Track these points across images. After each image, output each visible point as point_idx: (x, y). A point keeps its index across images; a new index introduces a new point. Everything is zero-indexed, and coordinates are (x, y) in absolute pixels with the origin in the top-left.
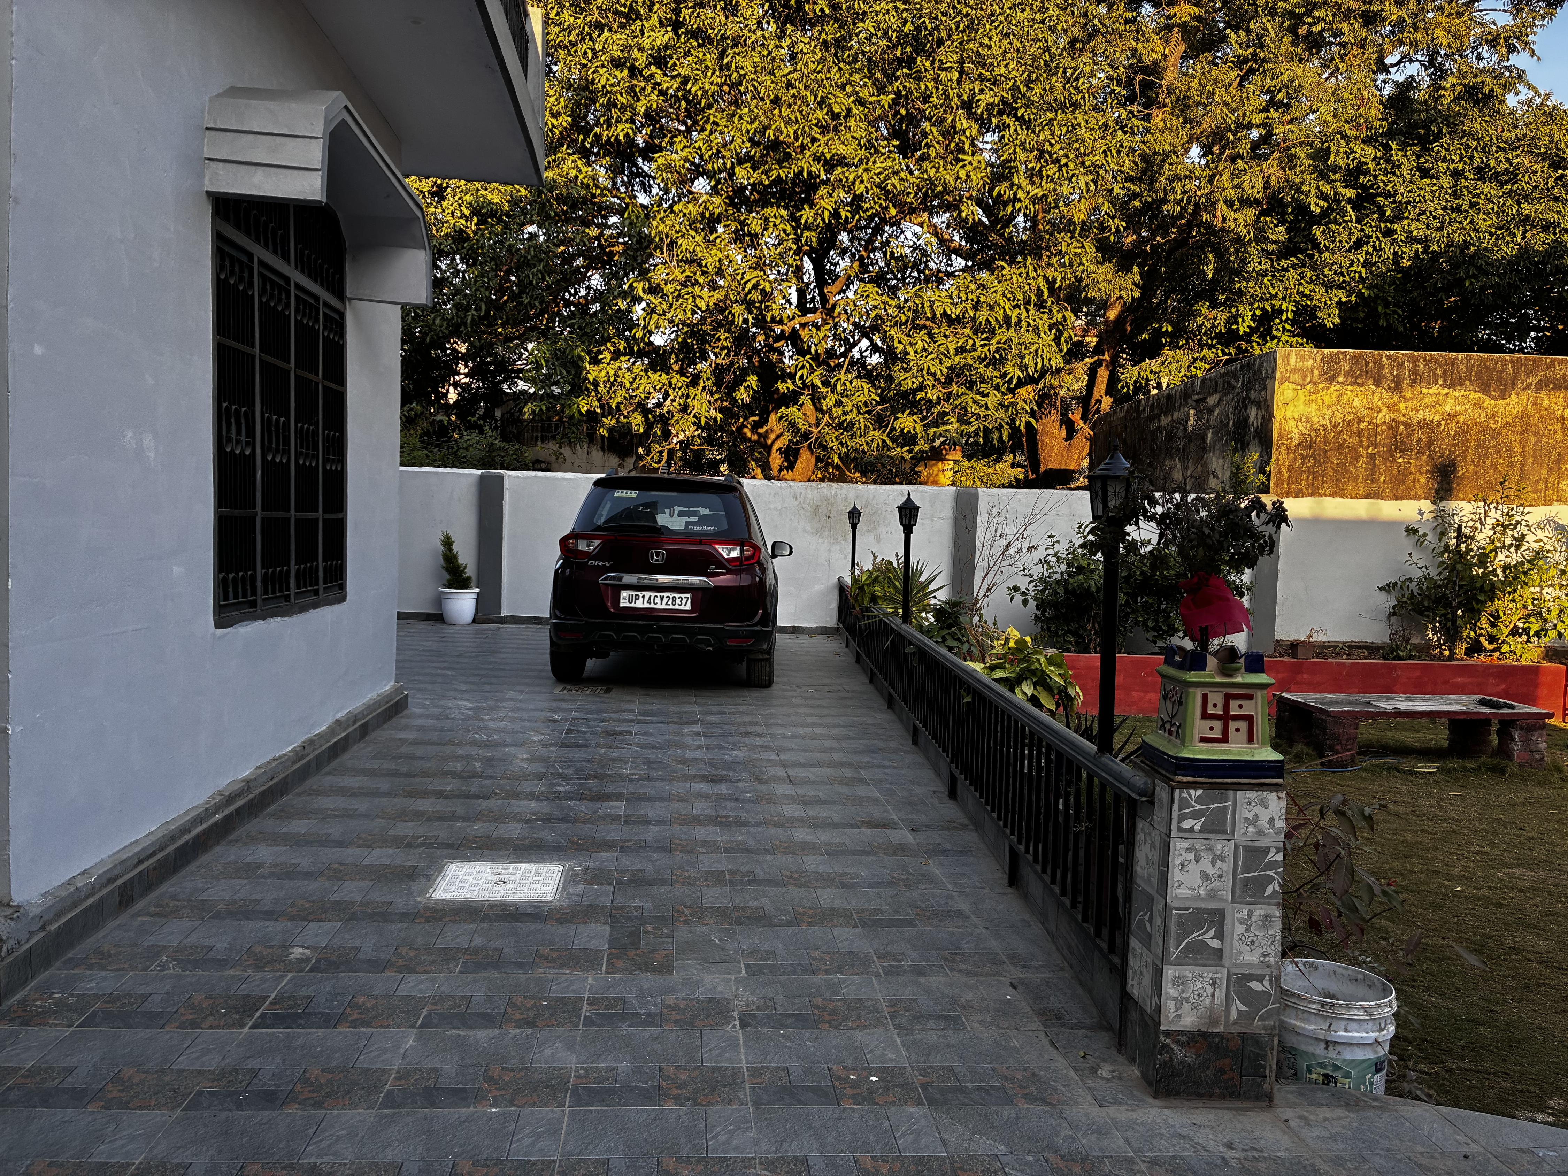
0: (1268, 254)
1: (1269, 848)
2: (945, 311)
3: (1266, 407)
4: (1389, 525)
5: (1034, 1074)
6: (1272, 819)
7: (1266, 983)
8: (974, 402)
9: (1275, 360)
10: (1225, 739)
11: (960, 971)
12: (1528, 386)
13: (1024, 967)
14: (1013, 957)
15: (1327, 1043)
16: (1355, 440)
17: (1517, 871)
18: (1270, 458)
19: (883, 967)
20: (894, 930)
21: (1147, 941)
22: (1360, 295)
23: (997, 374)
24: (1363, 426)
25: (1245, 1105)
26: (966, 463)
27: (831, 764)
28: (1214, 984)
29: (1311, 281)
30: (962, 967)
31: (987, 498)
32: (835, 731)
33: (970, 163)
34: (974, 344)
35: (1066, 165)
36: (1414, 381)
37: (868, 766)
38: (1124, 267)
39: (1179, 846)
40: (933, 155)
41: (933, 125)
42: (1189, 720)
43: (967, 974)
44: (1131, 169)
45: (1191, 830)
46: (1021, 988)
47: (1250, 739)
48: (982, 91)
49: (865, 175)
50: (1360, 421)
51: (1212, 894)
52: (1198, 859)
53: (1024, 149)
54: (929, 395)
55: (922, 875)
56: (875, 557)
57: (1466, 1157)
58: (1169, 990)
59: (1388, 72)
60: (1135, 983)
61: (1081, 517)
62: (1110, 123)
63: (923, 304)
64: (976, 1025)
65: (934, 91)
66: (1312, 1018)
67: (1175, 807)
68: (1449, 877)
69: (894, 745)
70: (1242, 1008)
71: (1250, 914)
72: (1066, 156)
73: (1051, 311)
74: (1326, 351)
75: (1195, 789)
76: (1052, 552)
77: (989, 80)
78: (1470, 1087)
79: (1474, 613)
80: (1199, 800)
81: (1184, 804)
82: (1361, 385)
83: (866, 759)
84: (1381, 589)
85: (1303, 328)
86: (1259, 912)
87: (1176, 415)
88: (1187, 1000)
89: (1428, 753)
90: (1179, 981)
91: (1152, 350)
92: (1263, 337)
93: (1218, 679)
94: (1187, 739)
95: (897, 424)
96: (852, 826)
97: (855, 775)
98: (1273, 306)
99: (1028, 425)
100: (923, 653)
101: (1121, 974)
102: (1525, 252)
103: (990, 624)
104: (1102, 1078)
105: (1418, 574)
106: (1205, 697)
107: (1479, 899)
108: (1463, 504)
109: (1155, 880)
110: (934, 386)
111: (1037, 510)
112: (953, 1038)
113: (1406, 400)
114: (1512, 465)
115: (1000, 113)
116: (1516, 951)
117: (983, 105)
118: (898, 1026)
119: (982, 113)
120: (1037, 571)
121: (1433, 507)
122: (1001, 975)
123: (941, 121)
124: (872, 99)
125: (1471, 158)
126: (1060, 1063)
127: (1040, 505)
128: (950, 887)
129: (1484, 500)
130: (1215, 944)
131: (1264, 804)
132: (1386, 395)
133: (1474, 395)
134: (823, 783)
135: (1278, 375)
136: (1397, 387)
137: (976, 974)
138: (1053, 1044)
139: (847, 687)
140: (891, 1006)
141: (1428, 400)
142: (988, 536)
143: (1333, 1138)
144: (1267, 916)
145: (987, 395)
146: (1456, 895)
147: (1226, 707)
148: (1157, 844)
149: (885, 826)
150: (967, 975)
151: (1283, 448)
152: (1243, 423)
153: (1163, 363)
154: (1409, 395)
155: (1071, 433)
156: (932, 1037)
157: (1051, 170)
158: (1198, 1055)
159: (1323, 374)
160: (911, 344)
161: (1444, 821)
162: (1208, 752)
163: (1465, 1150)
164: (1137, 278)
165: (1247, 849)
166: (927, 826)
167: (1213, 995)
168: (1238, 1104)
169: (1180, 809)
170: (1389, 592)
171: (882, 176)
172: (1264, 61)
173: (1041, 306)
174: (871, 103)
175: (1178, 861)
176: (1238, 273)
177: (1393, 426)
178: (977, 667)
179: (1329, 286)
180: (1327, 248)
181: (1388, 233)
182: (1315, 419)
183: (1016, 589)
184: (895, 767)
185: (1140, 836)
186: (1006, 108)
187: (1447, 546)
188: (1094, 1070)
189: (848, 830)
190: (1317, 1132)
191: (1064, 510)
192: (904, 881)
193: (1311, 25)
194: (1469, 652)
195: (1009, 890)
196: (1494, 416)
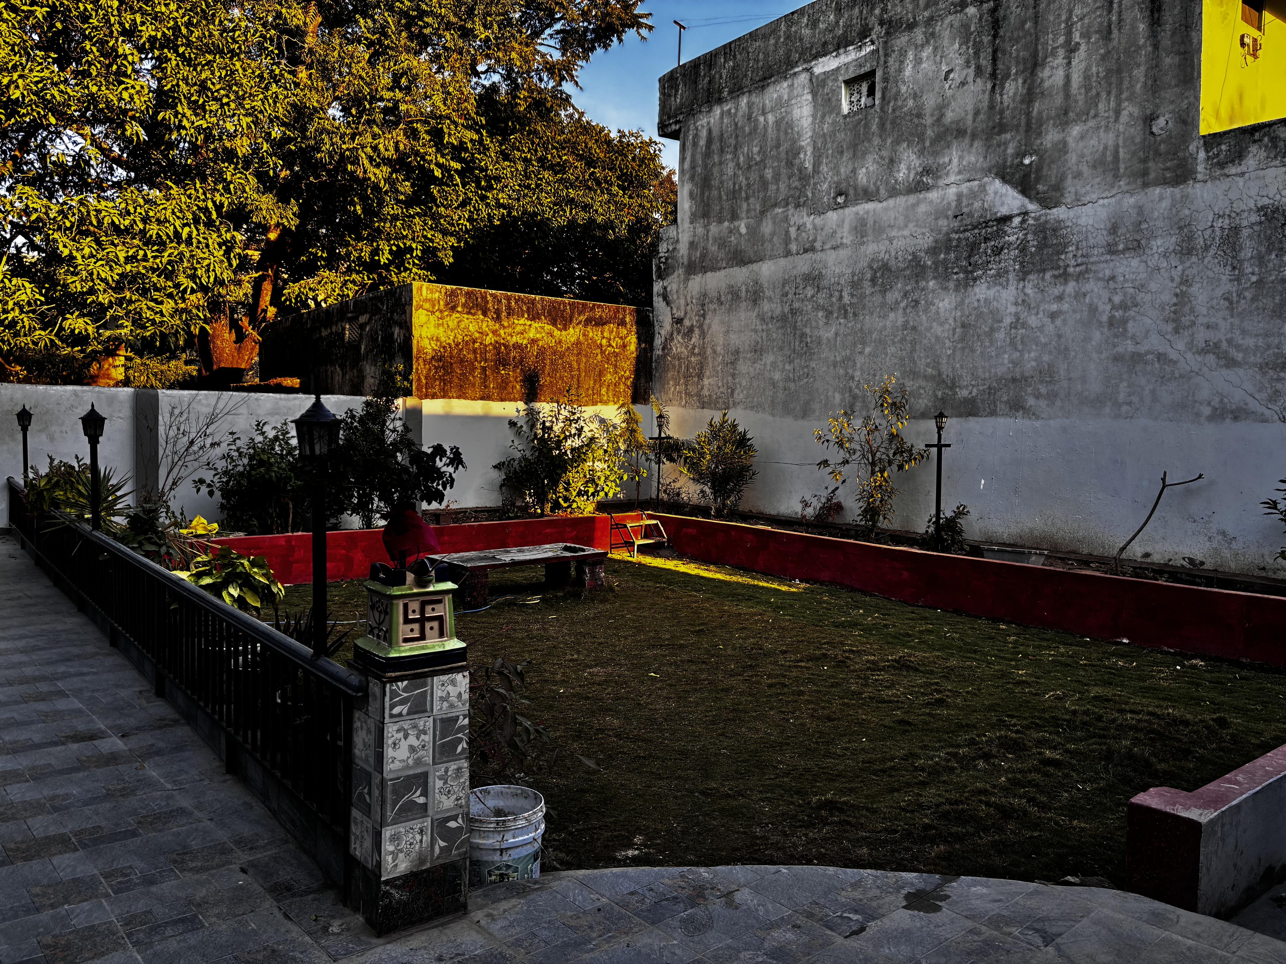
0: (398, 201)
1: (458, 717)
2: (113, 222)
3: (407, 327)
4: (498, 419)
5: (273, 951)
6: (460, 693)
7: (460, 820)
8: (149, 308)
9: (411, 291)
10: (422, 637)
11: (191, 870)
12: (580, 322)
13: (251, 849)
14: (240, 842)
15: (502, 850)
16: (471, 356)
17: (595, 670)
18: (411, 369)
19: (111, 886)
20: (117, 844)
21: (367, 810)
22: (466, 243)
23: (170, 283)
24: (477, 345)
25: (447, 918)
26: (138, 361)
27: (24, 681)
28: (421, 832)
29: (431, 229)
30: (192, 865)
31: (166, 399)
32: (21, 644)
33: (133, 87)
34: (145, 255)
35: (228, 104)
36: (509, 314)
37: (65, 676)
38: (283, 198)
39: (391, 731)
40: (94, 73)
41: (94, 45)
42: (394, 626)
43: (197, 870)
44: (285, 115)
45: (400, 715)
46: (251, 871)
47: (441, 635)
48: (143, 23)
49: (20, 81)
50: (474, 342)
51: (418, 762)
52: (406, 737)
53: (187, 84)
54: (100, 299)
55: (138, 781)
56: (52, 460)
57: (599, 910)
58: (388, 847)
59: (480, 78)
60: (357, 846)
61: (258, 416)
62: (265, 75)
63: (88, 212)
64: (214, 919)
65: (94, 14)
66: (491, 835)
67: (387, 699)
68: (555, 683)
69: (90, 649)
70: (443, 844)
71: (446, 771)
72: (228, 96)
73: (218, 230)
74: (448, 287)
75: (402, 681)
76: (233, 447)
77: (150, 15)
78: (585, 843)
79: (555, 483)
80: (405, 690)
81: (394, 694)
82: (474, 315)
83: (61, 669)
84: (495, 467)
85: (427, 262)
86: (453, 766)
87: (334, 328)
88: (401, 851)
89: (533, 588)
90: (395, 838)
91: (310, 269)
92: (398, 267)
93: (415, 591)
94: (394, 640)
95: (66, 324)
96: (55, 744)
97: (52, 689)
98: (405, 244)
99: (202, 329)
100: (117, 558)
101: (344, 840)
102: (572, 223)
103: (178, 514)
104: (334, 934)
105: (518, 455)
106: (406, 606)
107: (574, 696)
108: (544, 404)
109: (372, 760)
110: (105, 291)
111: (218, 411)
112: (193, 939)
113: (504, 327)
114: (572, 377)
115: (162, 47)
116: (601, 731)
117: (145, 36)
118: (135, 944)
119: (144, 43)
120: (221, 465)
121: (525, 407)
122: (231, 863)
123: (102, 43)
124: (25, 8)
125: (536, 151)
126: (295, 932)
127: (221, 405)
128: (169, 786)
129: (558, 402)
130: (422, 800)
131: (453, 683)
132: (491, 323)
133: (548, 327)
134: (16, 703)
135: (414, 303)
136: (498, 319)
137: (207, 869)
138: (286, 916)
139: (29, 593)
140: (126, 924)
141: (519, 329)
142: (172, 434)
143: (511, 925)
144: (459, 769)
145: (161, 303)
146: (561, 696)
147: (422, 612)
148: (373, 729)
149: (92, 737)
150: (197, 872)
151: (421, 361)
152: (389, 338)
153: (320, 282)
154: (506, 324)
155: (240, 337)
156: (173, 945)
157: (214, 106)
158: (410, 892)
159: (447, 304)
160: (78, 250)
161: (548, 639)
162: (411, 650)
163: (598, 904)
164: (295, 209)
165: (442, 720)
166: (137, 729)
167: (421, 841)
168: (442, 920)
169: (391, 699)
170: (500, 469)
171: (40, 85)
172: (388, 47)
173: (209, 224)
174: (23, 11)
175: (390, 742)
176: (377, 214)
177: (497, 346)
178: (183, 575)
179: (445, 233)
180: (442, 204)
181: (483, 198)
182: (443, 339)
183: (201, 481)
184: (94, 673)
185: (357, 724)
186: (169, 43)
187: (536, 434)
188: (325, 929)
189: (52, 750)
190: (501, 923)
191: (243, 410)
192: (120, 790)
193: (422, 28)
194: (552, 510)
195: (228, 777)
196: (560, 342)
